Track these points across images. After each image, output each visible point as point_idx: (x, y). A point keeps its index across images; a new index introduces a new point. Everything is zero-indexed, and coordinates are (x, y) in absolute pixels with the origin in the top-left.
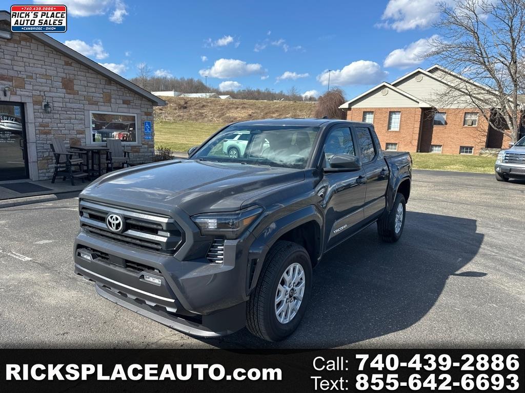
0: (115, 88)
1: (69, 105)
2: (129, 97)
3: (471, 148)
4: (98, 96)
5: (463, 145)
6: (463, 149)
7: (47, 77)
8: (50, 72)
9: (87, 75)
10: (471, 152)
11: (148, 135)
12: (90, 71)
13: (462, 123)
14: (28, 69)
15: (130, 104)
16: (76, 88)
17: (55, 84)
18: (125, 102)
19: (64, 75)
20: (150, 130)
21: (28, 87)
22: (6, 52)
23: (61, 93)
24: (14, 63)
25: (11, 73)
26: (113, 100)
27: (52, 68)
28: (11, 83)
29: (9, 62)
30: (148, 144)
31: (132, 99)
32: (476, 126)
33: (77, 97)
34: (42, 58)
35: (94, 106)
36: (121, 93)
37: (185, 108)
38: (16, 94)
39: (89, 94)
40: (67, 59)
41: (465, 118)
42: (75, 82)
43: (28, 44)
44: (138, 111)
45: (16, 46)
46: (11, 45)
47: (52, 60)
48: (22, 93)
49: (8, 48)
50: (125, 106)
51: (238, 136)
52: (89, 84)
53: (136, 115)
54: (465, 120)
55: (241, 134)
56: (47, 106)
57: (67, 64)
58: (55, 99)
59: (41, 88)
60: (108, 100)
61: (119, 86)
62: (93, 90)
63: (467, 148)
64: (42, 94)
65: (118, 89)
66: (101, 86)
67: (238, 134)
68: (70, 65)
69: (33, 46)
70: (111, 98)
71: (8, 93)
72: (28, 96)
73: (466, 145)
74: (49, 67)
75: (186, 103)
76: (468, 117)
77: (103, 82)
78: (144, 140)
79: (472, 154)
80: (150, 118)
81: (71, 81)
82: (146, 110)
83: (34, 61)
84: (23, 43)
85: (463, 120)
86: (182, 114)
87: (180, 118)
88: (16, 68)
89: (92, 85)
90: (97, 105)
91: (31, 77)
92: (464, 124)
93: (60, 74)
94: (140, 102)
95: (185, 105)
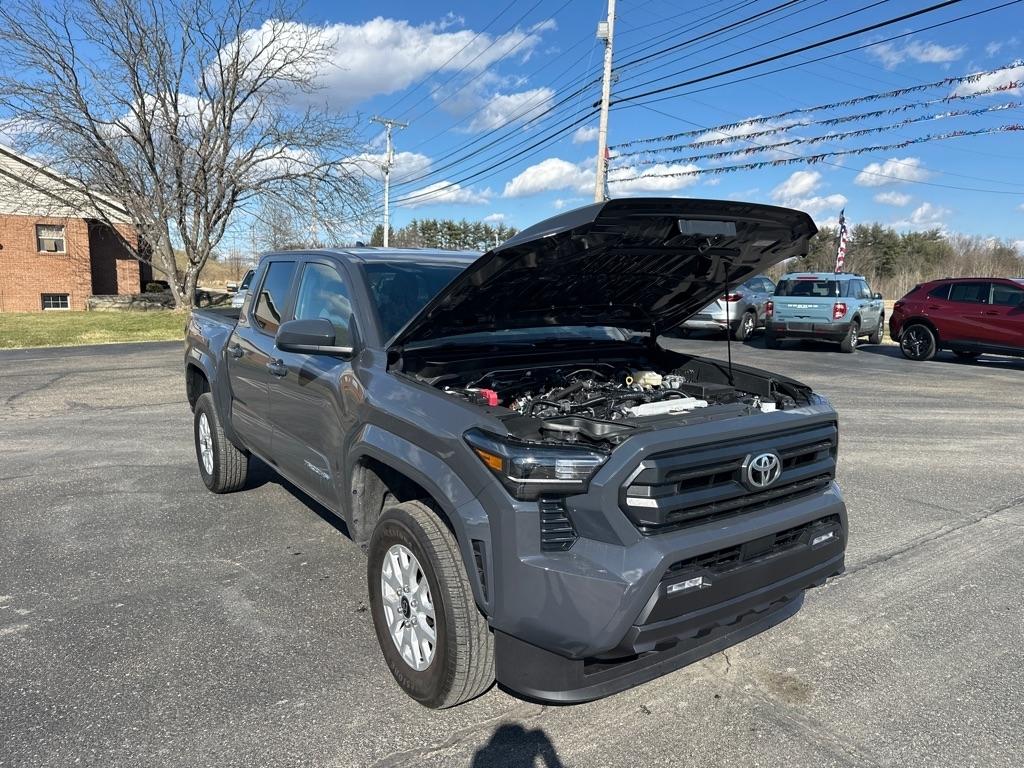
3: (64, 297)
5: (46, 292)
6: (48, 299)
10: (65, 305)
13: (35, 246)
32: (65, 252)
41: (38, 236)
54: (39, 240)
63: (56, 297)
73: (54, 291)
76: (45, 235)
79: (69, 309)
85: (35, 240)
92: (39, 250)
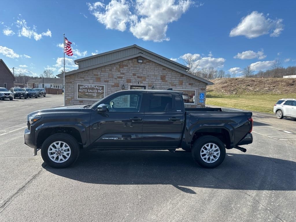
0: (185, 78)
1: (162, 86)
2: (192, 81)
4: (176, 82)
7: (155, 75)
8: (156, 74)
9: (172, 73)
11: (202, 100)
12: (174, 71)
14: (148, 73)
15: (192, 85)
16: (166, 79)
17: (158, 78)
18: (190, 84)
19: (162, 74)
20: (203, 98)
21: (147, 80)
22: (141, 68)
23: (160, 81)
24: (143, 71)
25: (142, 75)
26: (183, 84)
27: (157, 72)
28: (141, 79)
29: (141, 71)
30: (201, 105)
31: (194, 82)
33: (166, 83)
34: (154, 68)
35: (174, 87)
36: (188, 80)
37: (293, 85)
38: (142, 83)
39: (172, 81)
40: (163, 67)
42: (166, 77)
43: (149, 63)
44: (197, 88)
45: (144, 65)
46: (143, 64)
47: (157, 69)
48: (145, 82)
49: (142, 66)
50: (190, 86)
51: (284, 102)
52: (172, 77)
53: (195, 90)
55: (286, 100)
56: (153, 87)
57: (164, 69)
58: (157, 84)
59: (151, 80)
60: (181, 83)
61: (187, 77)
62: (174, 79)
64: (152, 82)
65: (187, 78)
66: (178, 78)
67: (284, 101)
68: (165, 70)
69: (151, 64)
70: (183, 83)
71: (140, 83)
72: (146, 84)
74: (156, 72)
75: (294, 82)
77: (179, 75)
78: (199, 102)
80: (204, 92)
81: (164, 76)
82: (202, 88)
83: (151, 70)
84: (147, 63)
86: (288, 89)
87: (287, 92)
88: (143, 73)
89: (174, 77)
90: (175, 86)
91: (149, 76)
93: (160, 74)
94: (199, 84)
95: (293, 83)
